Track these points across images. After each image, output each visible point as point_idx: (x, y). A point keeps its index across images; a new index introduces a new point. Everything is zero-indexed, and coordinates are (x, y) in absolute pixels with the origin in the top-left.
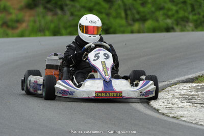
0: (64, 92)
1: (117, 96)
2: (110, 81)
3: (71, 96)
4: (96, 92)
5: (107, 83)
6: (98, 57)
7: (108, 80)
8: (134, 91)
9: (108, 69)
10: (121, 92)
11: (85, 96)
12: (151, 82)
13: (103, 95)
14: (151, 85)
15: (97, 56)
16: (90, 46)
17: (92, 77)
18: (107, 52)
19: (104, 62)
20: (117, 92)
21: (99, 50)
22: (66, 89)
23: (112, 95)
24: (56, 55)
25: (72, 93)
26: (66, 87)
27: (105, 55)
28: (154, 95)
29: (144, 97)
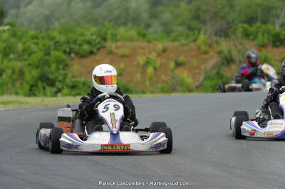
0: (69, 146)
1: (124, 149)
2: (118, 133)
3: (76, 150)
4: (102, 145)
5: (115, 136)
6: (108, 108)
7: (115, 132)
8: (143, 144)
9: (116, 121)
10: (129, 145)
11: (90, 150)
12: (163, 134)
13: (110, 148)
14: (162, 137)
15: (106, 108)
16: (104, 96)
18: (118, 103)
19: (113, 114)
20: (125, 145)
21: (109, 101)
23: (118, 148)
24: (68, 106)
25: (77, 147)
26: (70, 140)
27: (115, 106)
28: (166, 147)
29: (154, 150)
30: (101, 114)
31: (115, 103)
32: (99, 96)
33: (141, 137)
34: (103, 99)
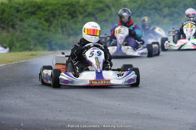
0: (66, 81)
1: (106, 83)
2: (101, 72)
3: (71, 85)
4: (90, 81)
5: (99, 75)
7: (99, 71)
9: (99, 63)
10: (109, 81)
12: (133, 72)
13: (96, 83)
14: (133, 74)
15: (92, 54)
17: (88, 70)
18: (100, 50)
19: (97, 58)
22: (67, 79)
23: (102, 82)
24: (63, 53)
25: (72, 82)
26: (67, 78)
27: (98, 52)
28: (136, 82)
29: (127, 84)
30: (89, 59)
31: (98, 50)
32: (86, 45)
33: (118, 75)
34: (89, 47)
